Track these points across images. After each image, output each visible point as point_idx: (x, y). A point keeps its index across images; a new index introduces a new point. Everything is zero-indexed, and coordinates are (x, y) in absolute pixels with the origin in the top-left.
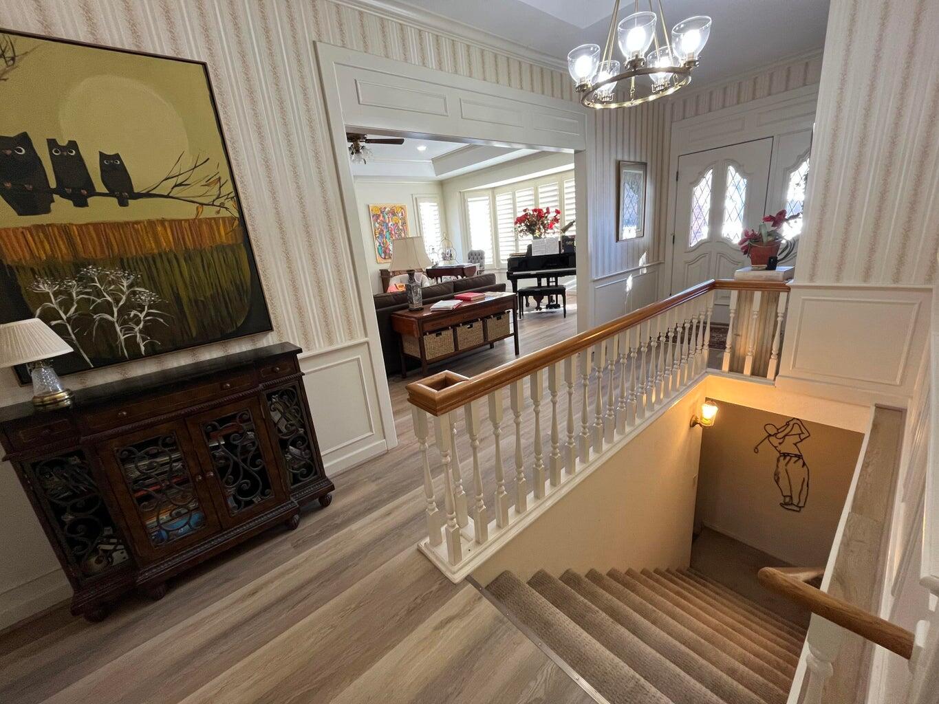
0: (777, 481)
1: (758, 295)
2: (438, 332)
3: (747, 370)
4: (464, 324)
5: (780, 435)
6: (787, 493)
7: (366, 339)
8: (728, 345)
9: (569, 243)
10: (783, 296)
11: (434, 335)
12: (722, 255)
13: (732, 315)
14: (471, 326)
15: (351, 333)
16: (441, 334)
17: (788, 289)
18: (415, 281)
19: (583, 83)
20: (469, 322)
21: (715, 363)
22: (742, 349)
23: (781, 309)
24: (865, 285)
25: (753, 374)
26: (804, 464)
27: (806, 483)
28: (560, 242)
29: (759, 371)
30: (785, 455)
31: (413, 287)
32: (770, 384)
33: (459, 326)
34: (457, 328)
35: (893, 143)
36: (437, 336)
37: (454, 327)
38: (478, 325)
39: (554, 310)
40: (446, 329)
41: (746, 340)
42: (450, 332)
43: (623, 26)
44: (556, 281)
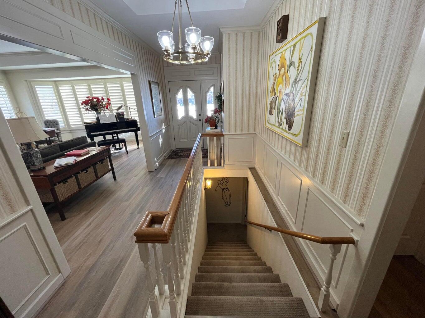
0: (223, 198)
1: (215, 138)
2: (65, 181)
3: (216, 165)
4: (82, 171)
5: (222, 183)
6: (226, 201)
7: (30, 207)
8: (208, 157)
9: (121, 116)
10: (222, 138)
11: (62, 184)
12: (190, 122)
13: (208, 146)
14: (87, 171)
15: (12, 207)
16: (67, 182)
17: (224, 136)
18: (33, 149)
19: (167, 49)
20: (85, 169)
21: (205, 164)
22: (212, 158)
23: (222, 143)
24: (242, 133)
25: (217, 165)
26: (229, 190)
27: (230, 196)
28: (115, 116)
29: (219, 164)
30: (223, 189)
31: (33, 153)
32: (223, 168)
33: (79, 173)
34: (78, 175)
35: (243, 91)
36: (64, 184)
37: (76, 175)
38: (91, 170)
39: (119, 151)
40: (71, 177)
41: (213, 154)
42: (74, 179)
43: (188, 30)
44: (117, 136)
